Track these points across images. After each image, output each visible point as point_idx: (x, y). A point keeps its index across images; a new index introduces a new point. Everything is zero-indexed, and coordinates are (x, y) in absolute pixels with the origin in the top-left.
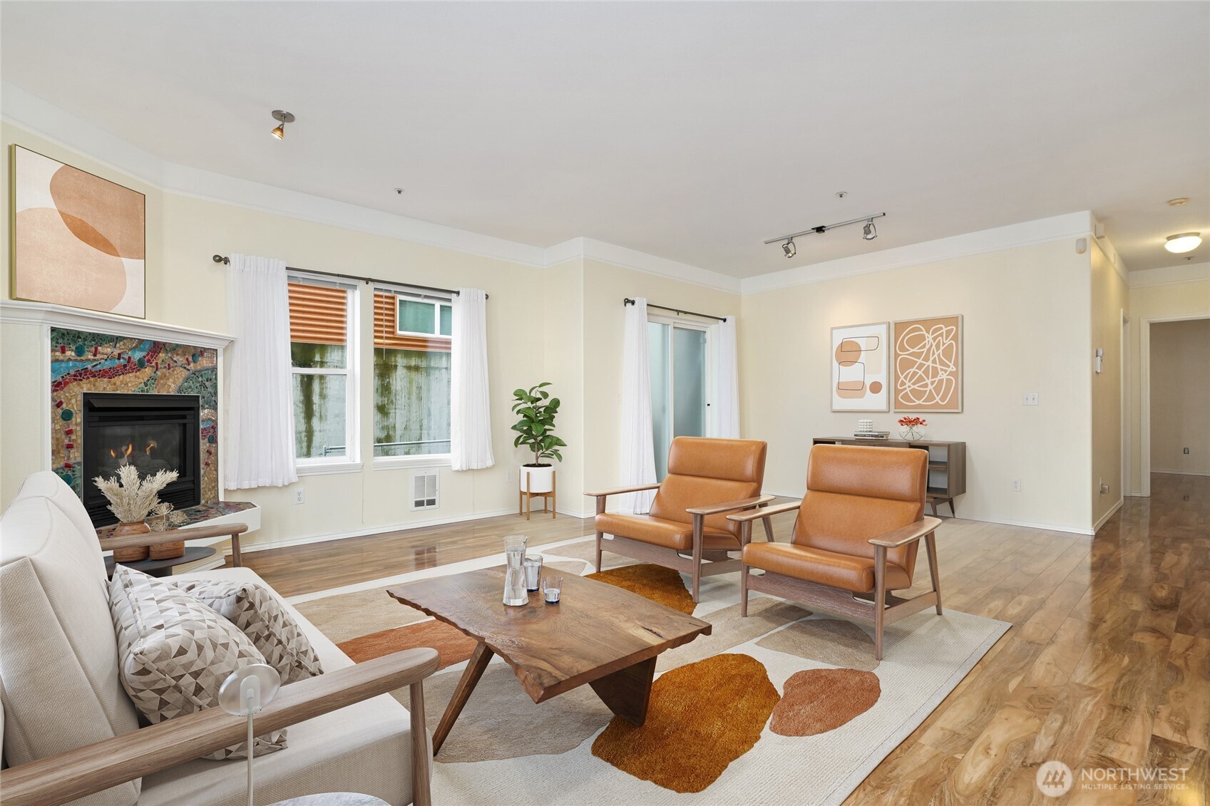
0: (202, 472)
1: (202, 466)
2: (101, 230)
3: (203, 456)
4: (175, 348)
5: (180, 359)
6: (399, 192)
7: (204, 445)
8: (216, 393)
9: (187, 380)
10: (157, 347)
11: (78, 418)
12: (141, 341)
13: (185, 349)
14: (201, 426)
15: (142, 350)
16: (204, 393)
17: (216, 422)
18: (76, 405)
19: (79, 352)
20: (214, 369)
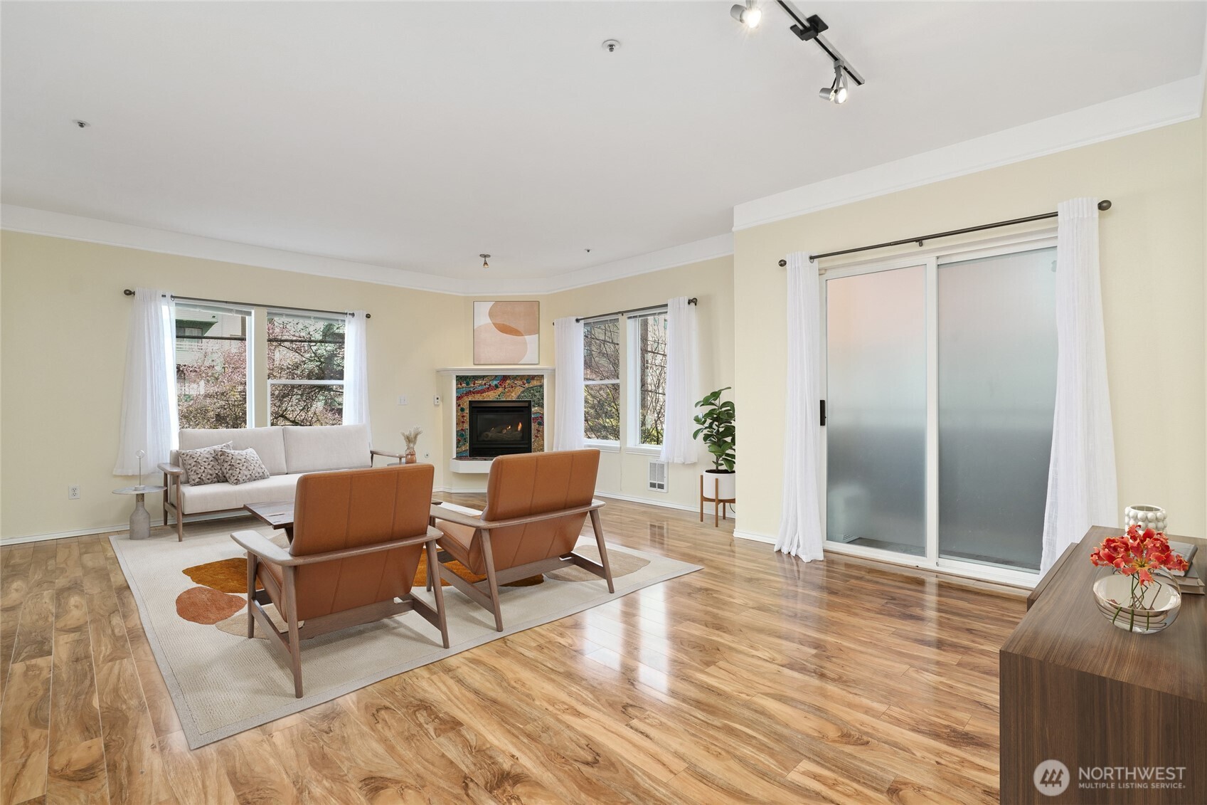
0: (533, 440)
1: (533, 437)
2: (513, 325)
3: (533, 432)
4: (515, 378)
5: (519, 383)
6: (588, 251)
7: (534, 426)
8: (543, 399)
9: (523, 392)
10: (505, 378)
11: (467, 411)
12: (496, 376)
13: (521, 377)
14: (533, 416)
15: (496, 380)
16: (535, 399)
17: (543, 414)
18: (466, 405)
19: (468, 384)
20: (542, 386)
